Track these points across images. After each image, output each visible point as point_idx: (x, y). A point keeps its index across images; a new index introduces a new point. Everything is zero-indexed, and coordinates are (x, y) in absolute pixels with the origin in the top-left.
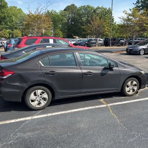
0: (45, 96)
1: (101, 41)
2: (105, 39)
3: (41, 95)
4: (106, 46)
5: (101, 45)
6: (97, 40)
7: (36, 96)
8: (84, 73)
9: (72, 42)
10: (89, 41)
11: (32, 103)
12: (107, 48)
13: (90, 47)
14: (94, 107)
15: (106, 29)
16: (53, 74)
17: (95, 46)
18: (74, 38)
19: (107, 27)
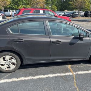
0: (14, 61)
1: (82, 13)
2: (86, 12)
3: (10, 60)
4: (85, 17)
5: (82, 16)
6: (79, 13)
7: (5, 60)
8: (53, 42)
9: (62, 14)
10: (73, 13)
11: (2, 67)
12: (86, 18)
13: (74, 17)
14: (59, 75)
15: (87, 4)
16: (21, 42)
17: (78, 17)
18: (64, 11)
19: (88, 3)
